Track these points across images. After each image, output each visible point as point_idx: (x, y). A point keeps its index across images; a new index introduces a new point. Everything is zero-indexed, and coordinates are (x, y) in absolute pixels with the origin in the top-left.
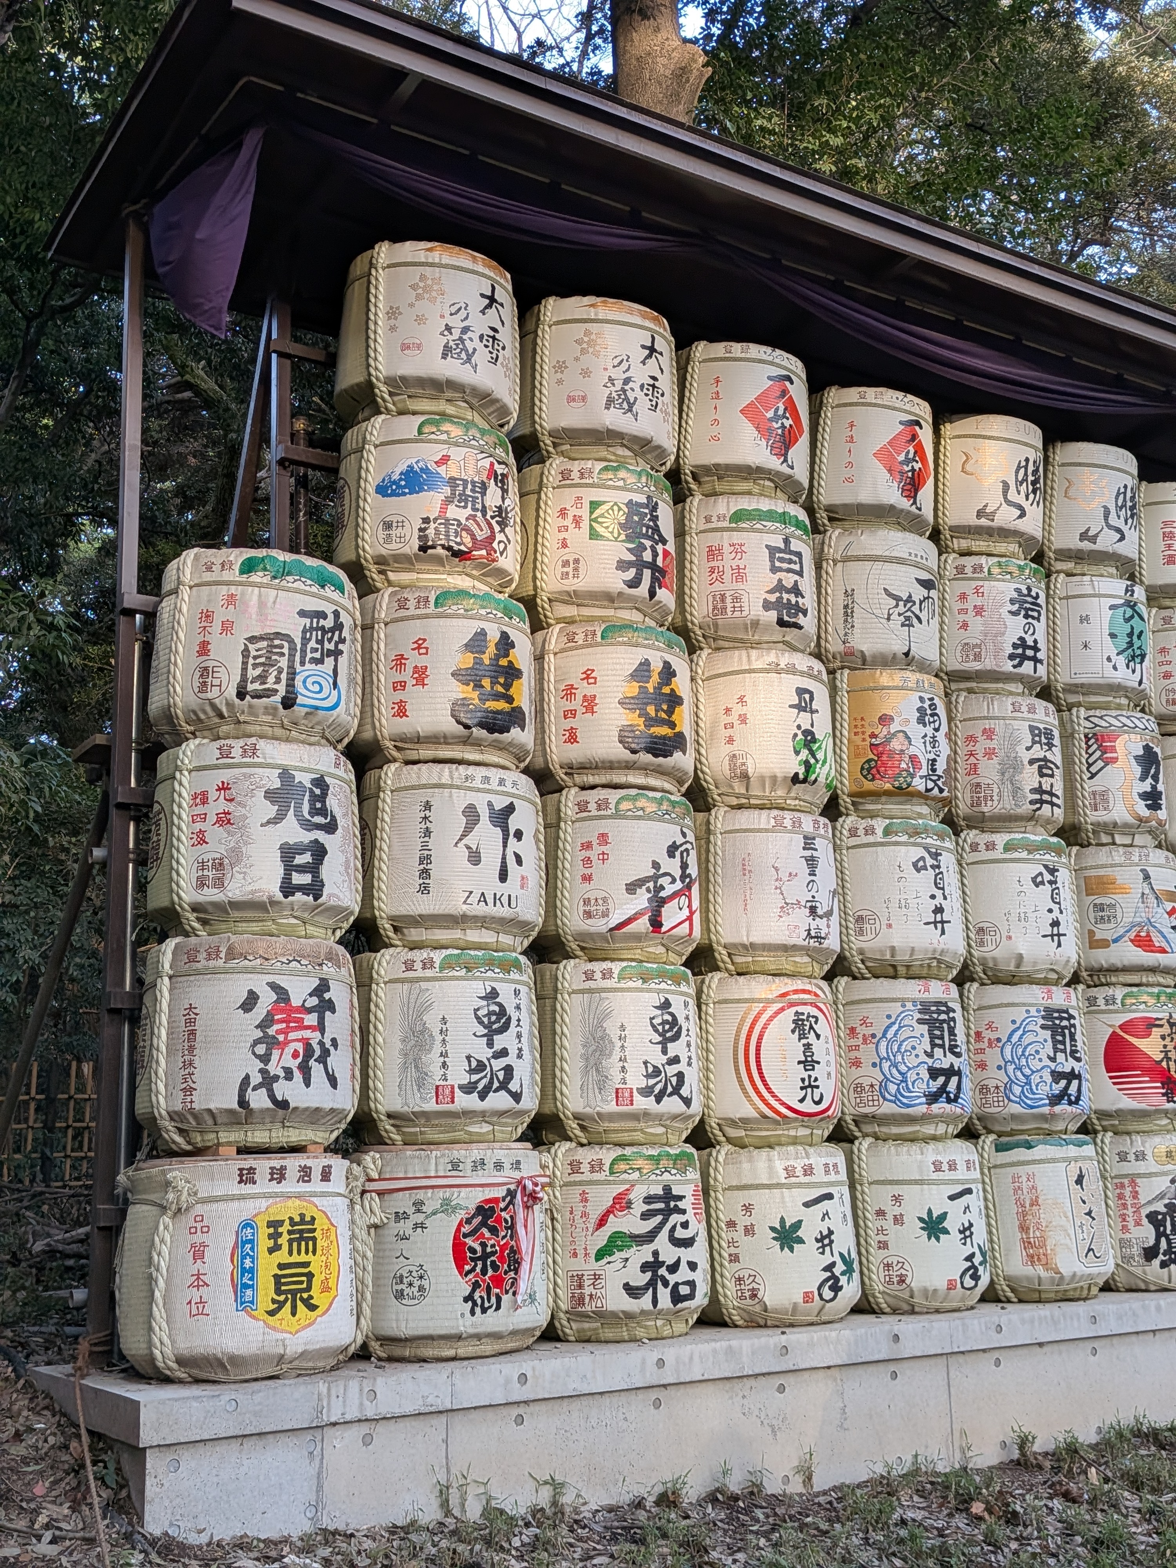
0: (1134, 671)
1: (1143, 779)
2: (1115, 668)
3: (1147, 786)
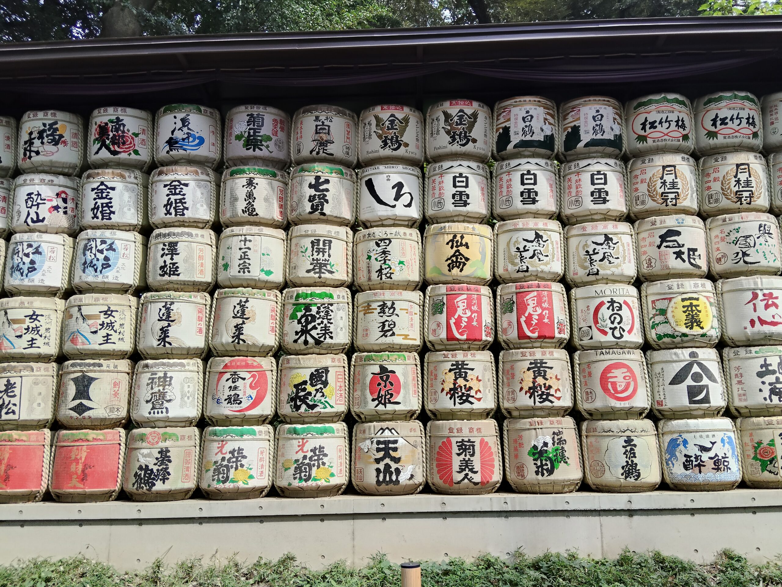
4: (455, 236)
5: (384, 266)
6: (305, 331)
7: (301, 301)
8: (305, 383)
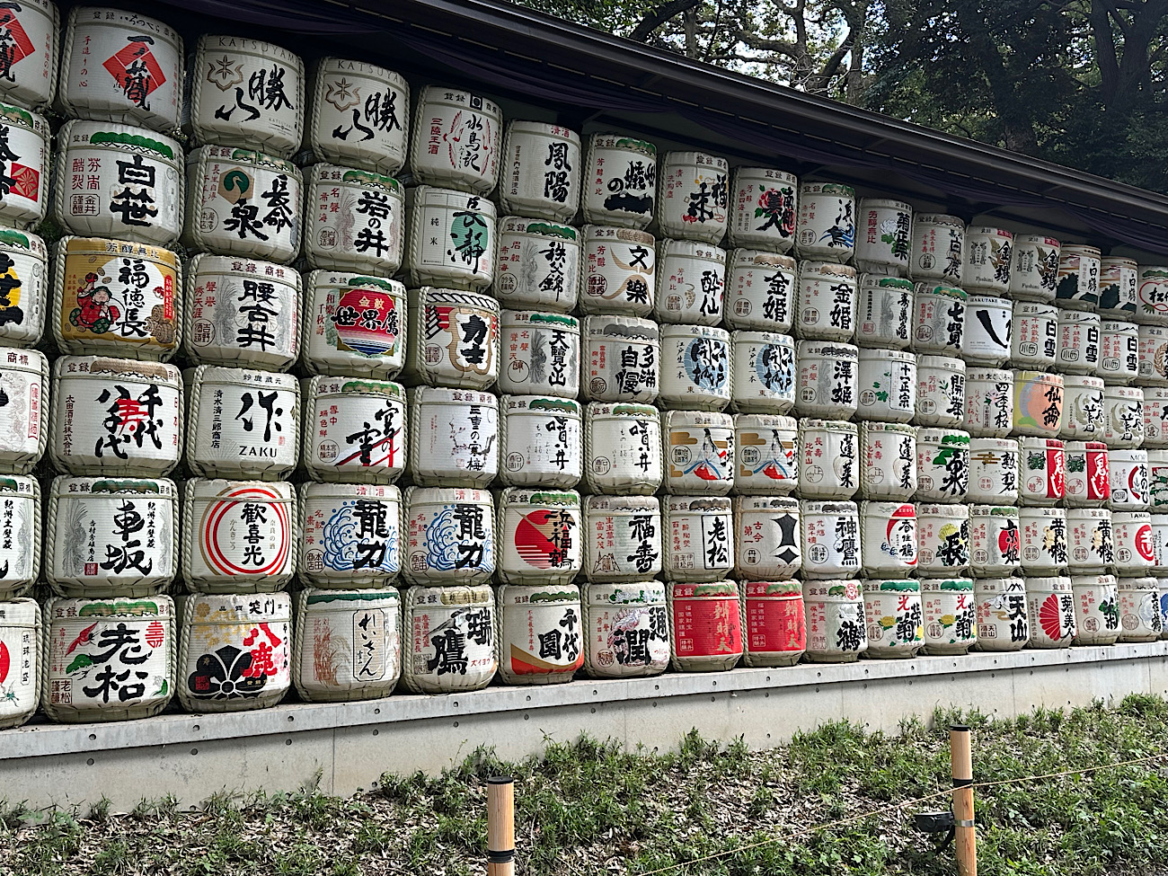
0: (469, 263)
1: (466, 340)
2: (453, 259)
3: (470, 345)
4: (1052, 389)
5: (1003, 413)
6: (954, 479)
7: (951, 445)
8: (957, 535)
